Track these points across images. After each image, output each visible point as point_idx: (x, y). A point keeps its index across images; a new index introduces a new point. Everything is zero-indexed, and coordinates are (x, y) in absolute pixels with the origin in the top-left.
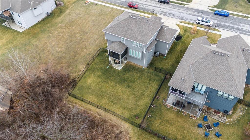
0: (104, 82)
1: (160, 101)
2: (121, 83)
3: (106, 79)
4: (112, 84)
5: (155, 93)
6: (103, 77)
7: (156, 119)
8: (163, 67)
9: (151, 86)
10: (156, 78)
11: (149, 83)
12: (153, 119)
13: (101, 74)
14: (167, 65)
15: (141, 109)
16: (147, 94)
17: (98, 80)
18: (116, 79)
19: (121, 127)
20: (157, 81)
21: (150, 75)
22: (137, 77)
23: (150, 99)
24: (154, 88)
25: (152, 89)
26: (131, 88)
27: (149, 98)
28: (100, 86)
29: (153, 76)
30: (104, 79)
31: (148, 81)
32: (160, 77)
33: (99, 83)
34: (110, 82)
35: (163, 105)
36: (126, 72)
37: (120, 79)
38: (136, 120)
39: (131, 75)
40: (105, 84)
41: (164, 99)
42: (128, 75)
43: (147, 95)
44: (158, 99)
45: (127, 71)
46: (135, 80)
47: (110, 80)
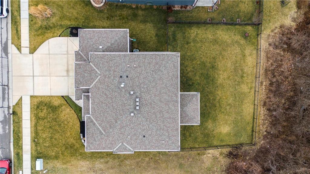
0: (220, 106)
1: (214, 15)
2: (213, 81)
3: (216, 107)
4: (219, 93)
5: (205, 26)
6: (214, 113)
7: (240, 10)
8: (154, 34)
9: (196, 36)
10: (179, 36)
11: (194, 41)
12: (241, 14)
13: (210, 121)
14: (149, 30)
15: (235, 35)
16: (212, 36)
17: (221, 117)
18: (210, 90)
19: (265, 48)
20: (184, 33)
21: (179, 46)
22: (193, 62)
23: (217, 29)
24: (198, 31)
25: (202, 34)
26: (215, 62)
27: (216, 31)
28: (228, 107)
29: (179, 42)
30: (216, 109)
31: (192, 44)
32: (174, 32)
33: (224, 113)
34: (218, 98)
35: (218, 9)
36: (193, 83)
37: (207, 86)
38: (249, 34)
39: (193, 73)
40: (223, 103)
41: (209, 11)
42: (197, 78)
43: (214, 35)
44: (211, 20)
45: (191, 83)
46: (199, 63)
47: (214, 100)
